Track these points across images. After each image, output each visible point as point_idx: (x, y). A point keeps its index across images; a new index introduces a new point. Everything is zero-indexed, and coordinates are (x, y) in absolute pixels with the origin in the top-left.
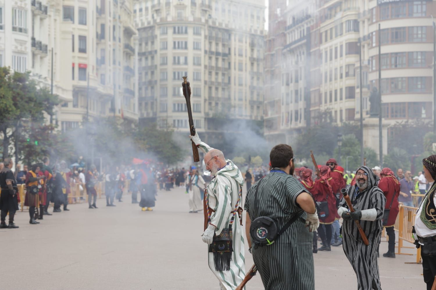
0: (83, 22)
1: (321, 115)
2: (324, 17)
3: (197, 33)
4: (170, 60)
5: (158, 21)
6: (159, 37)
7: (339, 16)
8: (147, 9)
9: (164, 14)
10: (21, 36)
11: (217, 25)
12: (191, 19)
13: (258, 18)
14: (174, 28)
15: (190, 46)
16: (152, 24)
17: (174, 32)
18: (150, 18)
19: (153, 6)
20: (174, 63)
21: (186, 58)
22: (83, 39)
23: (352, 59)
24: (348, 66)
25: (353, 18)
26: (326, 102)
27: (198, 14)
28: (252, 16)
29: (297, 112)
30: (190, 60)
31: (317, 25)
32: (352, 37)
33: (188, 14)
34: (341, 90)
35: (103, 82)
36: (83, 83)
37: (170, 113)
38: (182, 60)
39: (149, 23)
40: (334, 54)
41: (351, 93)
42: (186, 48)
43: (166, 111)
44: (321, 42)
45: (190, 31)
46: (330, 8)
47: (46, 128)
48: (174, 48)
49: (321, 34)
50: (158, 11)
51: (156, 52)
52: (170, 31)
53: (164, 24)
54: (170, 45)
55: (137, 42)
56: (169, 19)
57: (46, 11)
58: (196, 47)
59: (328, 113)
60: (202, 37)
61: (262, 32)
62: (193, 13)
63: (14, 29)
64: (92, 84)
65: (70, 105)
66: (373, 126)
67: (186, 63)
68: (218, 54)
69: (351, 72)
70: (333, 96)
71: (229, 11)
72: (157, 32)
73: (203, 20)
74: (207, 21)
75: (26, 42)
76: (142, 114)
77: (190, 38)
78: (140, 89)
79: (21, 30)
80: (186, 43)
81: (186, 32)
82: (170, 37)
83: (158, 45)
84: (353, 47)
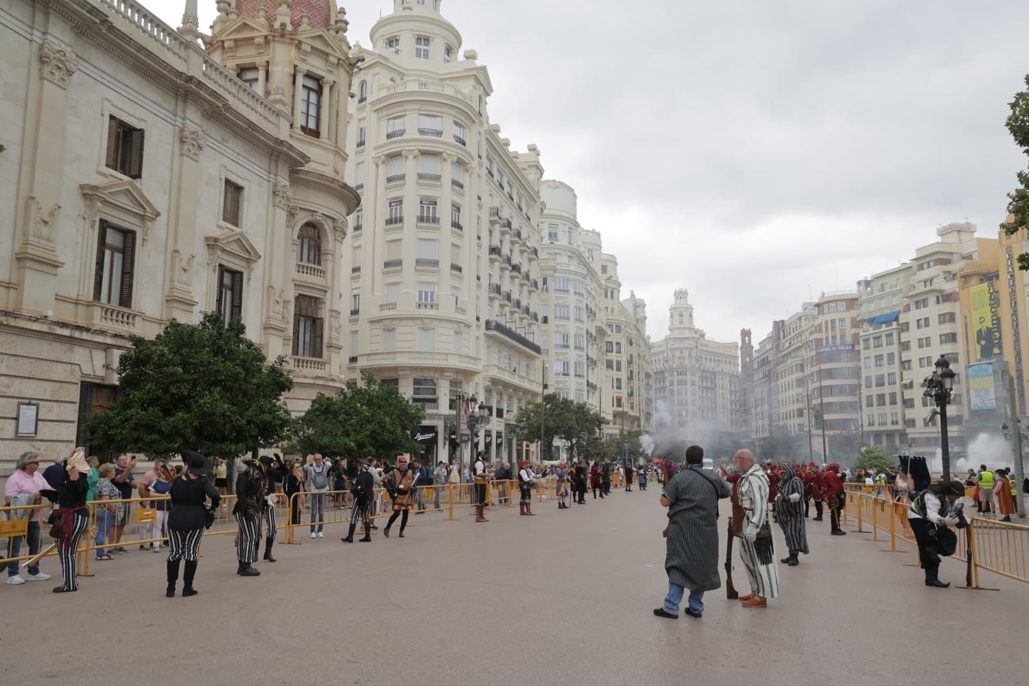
0: (619, 369)
1: (780, 428)
2: (779, 363)
3: (693, 375)
4: (676, 393)
5: (667, 367)
6: (668, 378)
7: (790, 361)
8: (659, 359)
9: (671, 363)
10: (580, 380)
11: (706, 369)
12: (689, 366)
13: (734, 364)
14: (678, 372)
15: (689, 383)
16: (663, 369)
17: (678, 375)
18: (661, 365)
19: (663, 358)
20: (679, 395)
21: (686, 391)
22: (619, 380)
23: (800, 390)
24: (798, 395)
25: (799, 362)
26: (783, 420)
27: (693, 362)
28: (730, 363)
29: (763, 426)
30: (689, 393)
31: (775, 368)
32: (800, 375)
33: (687, 362)
34: (794, 411)
35: (632, 408)
36: (620, 409)
38: (684, 392)
39: (660, 369)
40: (788, 387)
41: (800, 413)
42: (686, 384)
44: (778, 379)
45: (689, 373)
46: (783, 356)
47: (597, 439)
48: (679, 385)
49: (778, 374)
50: (667, 361)
51: (667, 387)
52: (675, 374)
53: (671, 370)
54: (676, 383)
55: (654, 382)
56: (674, 366)
57: (595, 364)
58: (693, 384)
59: (785, 426)
60: (697, 378)
61: (737, 373)
62: (690, 362)
63: (576, 375)
64: (625, 409)
65: (611, 423)
66: (818, 435)
67: (686, 395)
68: (707, 388)
69: (800, 399)
70: (788, 416)
71: (714, 360)
72: (667, 375)
73: (697, 366)
74: (699, 367)
75: (583, 384)
77: (689, 378)
79: (580, 376)
80: (686, 382)
81: (686, 374)
82: (675, 378)
83: (667, 383)
84: (800, 382)
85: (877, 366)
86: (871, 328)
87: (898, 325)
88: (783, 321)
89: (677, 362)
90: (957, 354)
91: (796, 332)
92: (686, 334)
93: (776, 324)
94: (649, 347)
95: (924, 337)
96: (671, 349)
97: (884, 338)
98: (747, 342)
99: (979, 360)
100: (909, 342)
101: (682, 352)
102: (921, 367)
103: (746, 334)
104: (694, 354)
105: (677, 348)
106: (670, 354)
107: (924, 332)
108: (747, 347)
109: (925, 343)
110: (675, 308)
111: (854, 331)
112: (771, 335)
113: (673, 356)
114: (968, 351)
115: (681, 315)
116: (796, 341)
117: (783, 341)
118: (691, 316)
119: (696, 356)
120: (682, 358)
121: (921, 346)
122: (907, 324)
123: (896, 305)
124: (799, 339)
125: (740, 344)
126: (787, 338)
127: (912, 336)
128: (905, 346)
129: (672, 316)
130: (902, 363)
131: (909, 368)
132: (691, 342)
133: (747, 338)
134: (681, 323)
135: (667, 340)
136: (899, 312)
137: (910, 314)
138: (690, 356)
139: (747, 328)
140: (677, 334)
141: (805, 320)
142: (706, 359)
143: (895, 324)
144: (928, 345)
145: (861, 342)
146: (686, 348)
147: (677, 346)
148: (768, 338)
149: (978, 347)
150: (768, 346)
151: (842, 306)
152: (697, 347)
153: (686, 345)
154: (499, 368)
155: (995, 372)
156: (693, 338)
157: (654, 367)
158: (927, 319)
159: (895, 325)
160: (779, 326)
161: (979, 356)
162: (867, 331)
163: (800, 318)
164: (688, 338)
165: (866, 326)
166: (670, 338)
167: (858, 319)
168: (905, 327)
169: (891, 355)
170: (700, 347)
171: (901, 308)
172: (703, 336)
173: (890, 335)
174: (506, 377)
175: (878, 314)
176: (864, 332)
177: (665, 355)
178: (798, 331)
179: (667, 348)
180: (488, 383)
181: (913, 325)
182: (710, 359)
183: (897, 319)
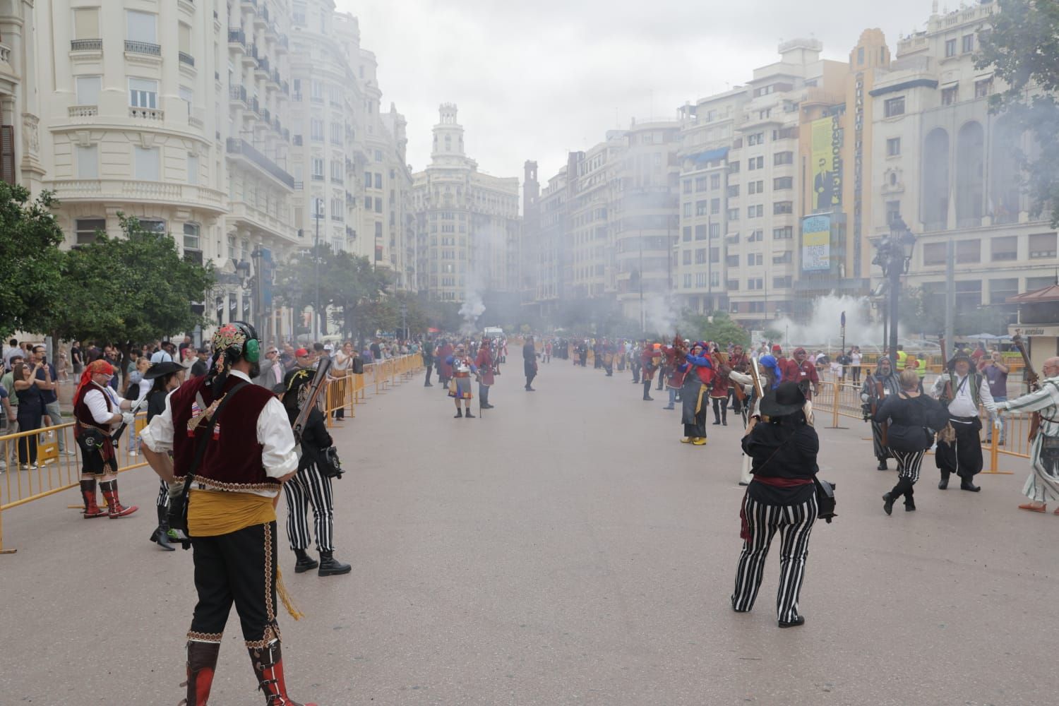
2: (574, 207)
3: (462, 218)
4: (440, 242)
5: (429, 207)
6: (430, 222)
7: (589, 205)
8: (418, 197)
9: (433, 202)
11: (479, 211)
12: (457, 206)
13: (513, 206)
14: (443, 214)
15: (457, 229)
16: (423, 210)
17: (443, 218)
18: (421, 205)
19: (424, 195)
20: (443, 244)
21: (453, 240)
22: (379, 224)
23: (601, 242)
24: (598, 248)
25: (601, 207)
26: (578, 278)
27: (463, 202)
28: (508, 204)
29: (551, 287)
30: (457, 242)
31: (569, 212)
32: (601, 223)
33: (454, 202)
34: (592, 268)
37: (440, 287)
38: (450, 241)
39: (420, 209)
40: (585, 238)
41: (601, 271)
42: (453, 231)
43: (437, 285)
44: (573, 227)
45: (457, 216)
46: (581, 198)
48: (443, 231)
49: (573, 221)
50: (428, 199)
51: (427, 234)
52: (439, 217)
53: (434, 211)
54: (440, 228)
55: (416, 226)
56: (439, 206)
58: (462, 231)
60: (466, 222)
61: (516, 218)
62: (459, 201)
64: (387, 264)
67: (453, 244)
69: (601, 253)
70: (584, 273)
71: (489, 200)
72: (428, 217)
73: (467, 207)
74: (470, 208)
76: (420, 287)
77: (457, 222)
78: (418, 266)
80: (453, 227)
81: (453, 218)
82: (440, 221)
83: (429, 229)
84: (602, 232)
85: (698, 214)
86: (695, 167)
87: (727, 164)
88: (581, 153)
89: (442, 201)
90: (791, 202)
91: (598, 168)
92: (454, 164)
93: (573, 156)
94: (411, 181)
95: (756, 180)
96: (434, 184)
97: (709, 181)
98: (532, 177)
99: (815, 211)
100: (738, 185)
101: (448, 189)
102: (750, 217)
103: (531, 167)
104: (463, 190)
105: (442, 183)
106: (433, 191)
107: (756, 175)
108: (532, 184)
109: (756, 187)
110: (440, 129)
111: (671, 169)
112: (565, 170)
113: (437, 193)
114: (804, 199)
115: (448, 139)
116: (598, 179)
117: (580, 179)
118: (460, 140)
119: (467, 194)
120: (448, 196)
121: (751, 192)
122: (737, 163)
123: (724, 140)
124: (603, 177)
125: (522, 180)
126: (586, 175)
127: (743, 178)
128: (733, 191)
129: (436, 140)
130: (728, 211)
131: (736, 218)
132: (460, 176)
133: (532, 173)
134: (448, 149)
135: (429, 171)
136: (728, 149)
137: (741, 151)
138: (459, 193)
139: (533, 160)
140: (442, 164)
141: (611, 152)
142: (479, 198)
143: (723, 162)
144: (760, 190)
145: (682, 184)
146: (453, 183)
147: (441, 179)
148: (561, 174)
149: (816, 195)
150: (561, 185)
151: (658, 138)
152: (468, 182)
153: (454, 179)
154: (248, 207)
155: (832, 226)
156: (463, 170)
157: (416, 206)
158: (760, 159)
159: (722, 164)
160: (576, 159)
161: (815, 207)
162: (689, 171)
163: (604, 151)
164: (456, 170)
165: (687, 164)
166: (432, 169)
167: (679, 154)
168: (735, 167)
169: (715, 203)
170: (472, 183)
171: (731, 144)
172: (474, 167)
173: (716, 177)
174: (255, 219)
175: (703, 150)
176: (685, 171)
177: (427, 191)
178: (602, 166)
179: (429, 182)
180: (234, 228)
181: (744, 165)
182: (484, 199)
183: (725, 157)
